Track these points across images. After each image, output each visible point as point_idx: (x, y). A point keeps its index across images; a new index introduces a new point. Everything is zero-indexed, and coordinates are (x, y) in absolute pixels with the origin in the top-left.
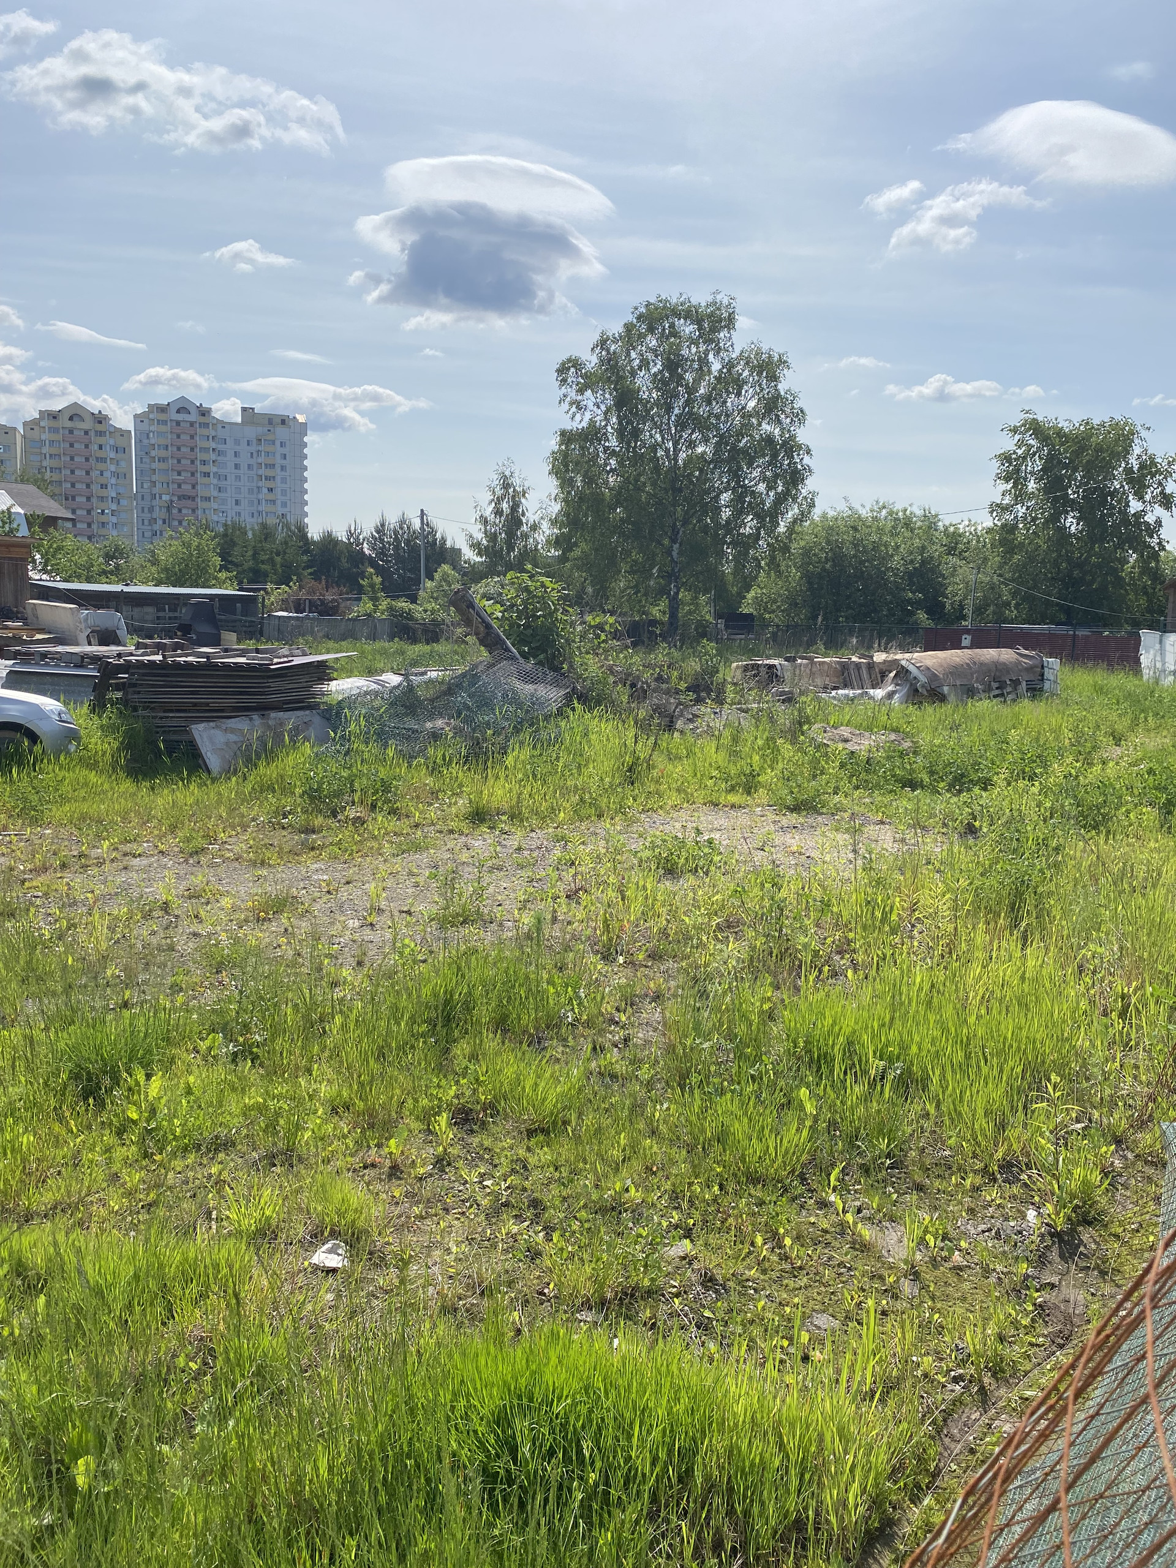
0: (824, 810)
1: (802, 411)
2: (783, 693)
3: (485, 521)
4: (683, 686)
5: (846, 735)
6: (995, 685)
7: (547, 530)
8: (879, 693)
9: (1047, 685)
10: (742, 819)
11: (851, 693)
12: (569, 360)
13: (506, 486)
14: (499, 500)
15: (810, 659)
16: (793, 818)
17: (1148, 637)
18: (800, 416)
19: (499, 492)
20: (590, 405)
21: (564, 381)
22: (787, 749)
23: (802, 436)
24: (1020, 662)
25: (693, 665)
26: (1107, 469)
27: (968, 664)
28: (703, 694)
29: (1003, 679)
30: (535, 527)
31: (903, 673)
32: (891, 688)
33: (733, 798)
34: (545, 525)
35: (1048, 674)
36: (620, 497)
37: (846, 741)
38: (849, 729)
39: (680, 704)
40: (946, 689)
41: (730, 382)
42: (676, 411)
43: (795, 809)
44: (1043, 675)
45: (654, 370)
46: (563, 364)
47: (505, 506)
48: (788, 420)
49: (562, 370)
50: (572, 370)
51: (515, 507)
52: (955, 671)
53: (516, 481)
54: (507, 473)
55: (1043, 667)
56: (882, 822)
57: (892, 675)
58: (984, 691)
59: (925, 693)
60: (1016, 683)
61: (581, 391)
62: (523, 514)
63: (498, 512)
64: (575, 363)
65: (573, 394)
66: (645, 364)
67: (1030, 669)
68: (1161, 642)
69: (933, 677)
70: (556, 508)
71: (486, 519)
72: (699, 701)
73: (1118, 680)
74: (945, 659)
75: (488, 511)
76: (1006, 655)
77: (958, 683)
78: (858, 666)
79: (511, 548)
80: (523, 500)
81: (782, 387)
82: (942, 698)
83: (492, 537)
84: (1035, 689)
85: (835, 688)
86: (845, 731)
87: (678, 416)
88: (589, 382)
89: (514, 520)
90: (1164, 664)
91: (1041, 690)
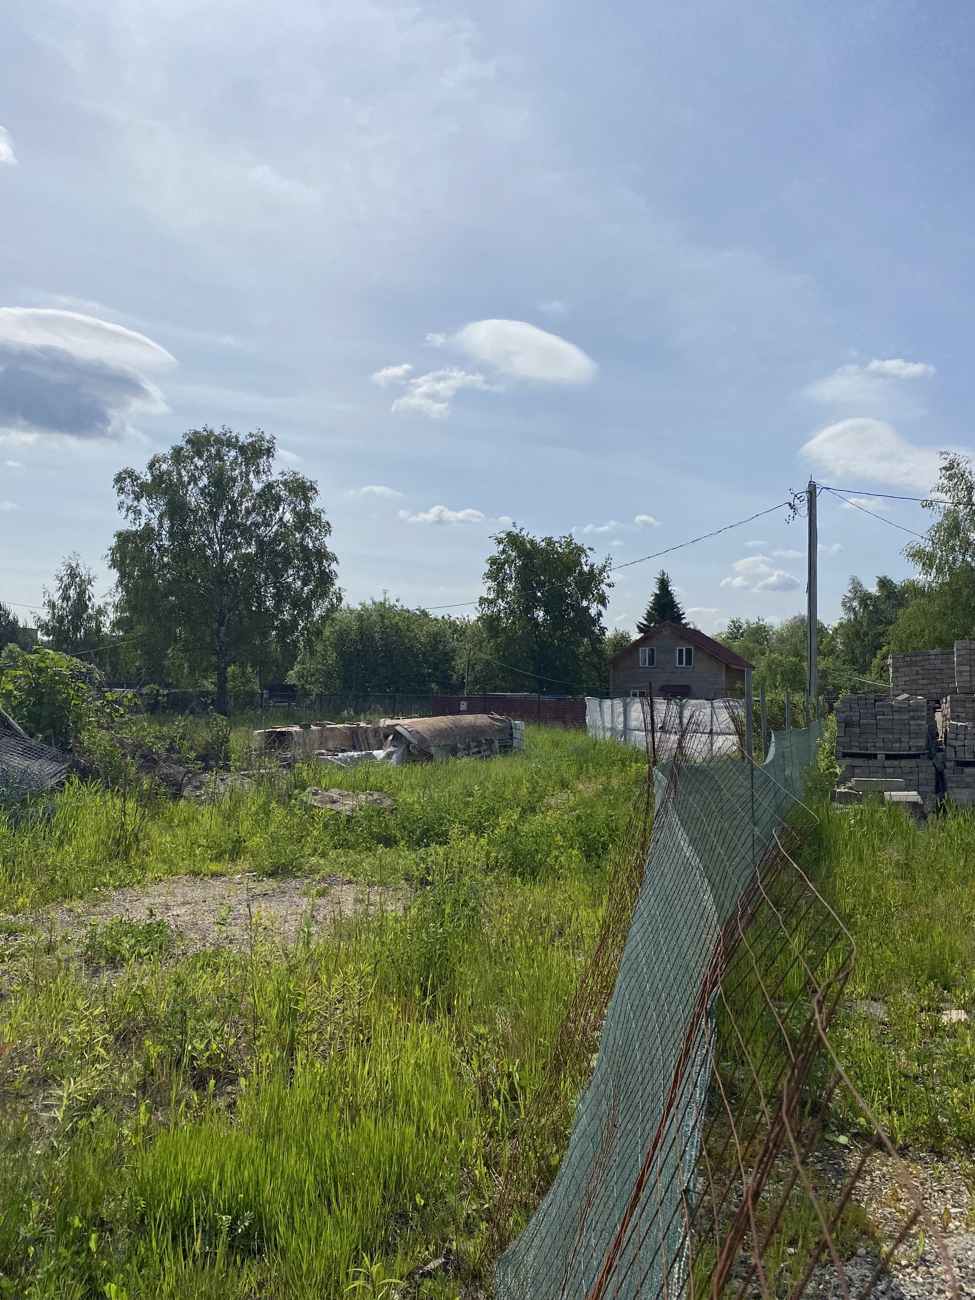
0: (299, 874)
1: (328, 524)
2: (285, 759)
3: (53, 606)
4: (193, 755)
5: (335, 796)
6: (473, 744)
7: (112, 615)
8: (379, 754)
9: (515, 742)
10: (218, 887)
11: (355, 754)
12: (125, 471)
13: (73, 575)
14: (67, 588)
15: (323, 726)
16: (269, 884)
17: (591, 703)
18: (327, 528)
19: (66, 580)
20: (145, 511)
21: (121, 490)
22: (278, 812)
23: (331, 544)
24: (493, 725)
25: (204, 736)
26: (562, 578)
27: (451, 728)
28: (212, 763)
29: (479, 739)
30: (100, 612)
31: (398, 736)
32: (392, 749)
33: (214, 867)
34: (110, 609)
35: (516, 734)
36: (173, 587)
37: (334, 802)
38: (338, 791)
39: (189, 772)
40: (433, 750)
41: (269, 497)
42: (222, 519)
43: (272, 875)
44: (512, 735)
45: (201, 484)
46: (120, 474)
47: (72, 593)
48: (317, 531)
49: (119, 479)
50: (128, 480)
51: (81, 594)
52: (441, 733)
53: (82, 571)
54: (74, 565)
55: (511, 729)
56: (350, 882)
57: (391, 737)
58: (464, 750)
59: (416, 753)
60: (490, 742)
61: (137, 498)
62: (90, 599)
63: (66, 598)
64: (130, 474)
65: (129, 501)
66: (194, 479)
67: (501, 730)
68: (600, 706)
69: (422, 739)
70: (118, 596)
71: (54, 603)
72: (207, 768)
73: (570, 738)
74: (432, 724)
75: (56, 597)
76: (481, 719)
77: (443, 743)
78: (366, 730)
79: (77, 629)
80: (89, 587)
81: (313, 507)
82: (430, 757)
83: (61, 619)
84: (505, 747)
85: (343, 751)
86: (334, 793)
87: (224, 523)
88: (143, 491)
89: (81, 604)
90: (603, 723)
91: (511, 746)
